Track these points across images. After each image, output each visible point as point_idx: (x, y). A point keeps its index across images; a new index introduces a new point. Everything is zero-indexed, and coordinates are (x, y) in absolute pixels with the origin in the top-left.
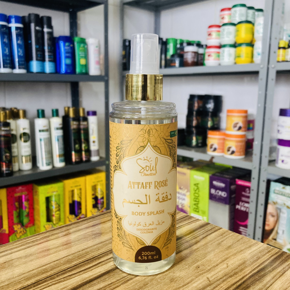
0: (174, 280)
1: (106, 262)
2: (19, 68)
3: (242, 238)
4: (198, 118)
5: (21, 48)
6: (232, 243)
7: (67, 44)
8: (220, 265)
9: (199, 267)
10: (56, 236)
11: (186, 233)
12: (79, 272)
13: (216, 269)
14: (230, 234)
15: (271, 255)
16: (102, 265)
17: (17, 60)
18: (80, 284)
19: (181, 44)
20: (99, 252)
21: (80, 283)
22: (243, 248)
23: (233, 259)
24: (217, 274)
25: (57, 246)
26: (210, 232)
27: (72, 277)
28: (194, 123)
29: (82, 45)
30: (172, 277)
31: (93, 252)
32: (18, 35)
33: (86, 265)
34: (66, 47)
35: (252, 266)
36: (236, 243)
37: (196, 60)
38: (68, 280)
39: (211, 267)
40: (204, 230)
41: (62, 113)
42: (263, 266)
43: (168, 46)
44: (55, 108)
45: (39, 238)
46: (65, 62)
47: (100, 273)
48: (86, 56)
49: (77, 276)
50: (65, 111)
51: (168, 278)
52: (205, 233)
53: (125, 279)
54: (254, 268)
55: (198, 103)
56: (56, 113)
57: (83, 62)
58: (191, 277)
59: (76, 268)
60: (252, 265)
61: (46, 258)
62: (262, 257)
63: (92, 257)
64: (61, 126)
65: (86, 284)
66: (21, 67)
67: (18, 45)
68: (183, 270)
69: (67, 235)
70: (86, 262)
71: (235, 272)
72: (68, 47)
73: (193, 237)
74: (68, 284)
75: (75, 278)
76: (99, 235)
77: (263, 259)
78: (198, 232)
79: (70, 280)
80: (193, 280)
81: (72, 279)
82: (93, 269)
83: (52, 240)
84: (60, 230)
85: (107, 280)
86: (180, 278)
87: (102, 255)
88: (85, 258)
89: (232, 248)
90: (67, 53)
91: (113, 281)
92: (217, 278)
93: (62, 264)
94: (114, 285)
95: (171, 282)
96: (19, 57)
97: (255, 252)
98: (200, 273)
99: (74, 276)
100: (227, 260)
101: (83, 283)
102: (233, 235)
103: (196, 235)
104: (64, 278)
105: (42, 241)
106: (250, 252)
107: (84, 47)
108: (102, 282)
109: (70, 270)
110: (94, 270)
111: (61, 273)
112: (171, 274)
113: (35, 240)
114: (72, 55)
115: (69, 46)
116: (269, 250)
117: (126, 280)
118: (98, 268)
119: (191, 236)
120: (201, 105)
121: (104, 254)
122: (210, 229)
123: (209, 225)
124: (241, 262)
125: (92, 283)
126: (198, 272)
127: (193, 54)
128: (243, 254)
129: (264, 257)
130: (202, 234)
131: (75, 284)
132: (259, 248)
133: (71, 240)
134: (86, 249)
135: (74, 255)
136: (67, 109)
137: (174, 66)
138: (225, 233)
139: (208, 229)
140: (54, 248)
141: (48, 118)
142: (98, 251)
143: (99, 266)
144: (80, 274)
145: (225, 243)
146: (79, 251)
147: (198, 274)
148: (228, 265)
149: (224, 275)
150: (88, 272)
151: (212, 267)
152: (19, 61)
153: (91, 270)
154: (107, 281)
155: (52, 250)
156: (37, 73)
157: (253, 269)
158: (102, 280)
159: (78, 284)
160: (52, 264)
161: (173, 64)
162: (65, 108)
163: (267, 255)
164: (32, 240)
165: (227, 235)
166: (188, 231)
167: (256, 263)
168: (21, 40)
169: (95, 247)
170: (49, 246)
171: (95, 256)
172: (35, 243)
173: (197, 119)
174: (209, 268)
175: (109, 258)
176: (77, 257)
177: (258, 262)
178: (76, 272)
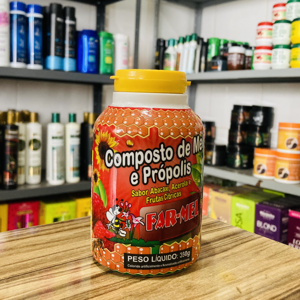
2: (35, 63)
5: (38, 42)
11: (214, 239)
14: (273, 243)
26: (246, 240)
27: (58, 275)
38: (52, 277)
40: (238, 238)
41: (80, 119)
44: (72, 112)
46: (87, 59)
47: (95, 274)
49: (65, 274)
50: (85, 117)
52: (239, 240)
56: (73, 118)
64: (78, 134)
73: (224, 243)
74: (50, 282)
75: (62, 276)
78: (229, 239)
79: (55, 278)
81: (57, 277)
93: (49, 261)
99: (61, 274)
102: (276, 245)
103: (227, 241)
104: (48, 275)
109: (57, 268)
110: (87, 270)
111: (45, 270)
119: (220, 243)
120: (247, 117)
122: (246, 237)
123: (245, 233)
130: (235, 242)
131: (60, 282)
136: (86, 115)
138: (265, 242)
139: (244, 237)
141: (64, 124)
156: (55, 70)
159: (64, 283)
162: (84, 114)
165: (268, 244)
166: (217, 237)
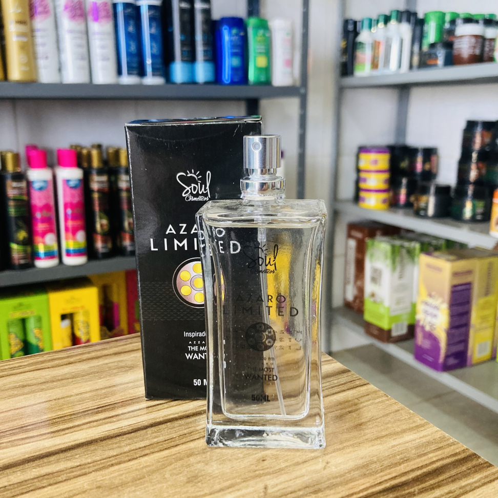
0: (196, 479)
1: (101, 422)
2: (153, 75)
3: (398, 410)
4: (481, 165)
5: (156, 42)
6: (368, 418)
7: (234, 31)
8: (311, 462)
9: (264, 460)
10: (56, 362)
12: (41, 435)
13: (296, 469)
15: (440, 457)
16: (90, 427)
17: (149, 61)
18: (24, 459)
19: (453, 22)
20: (102, 403)
21: (27, 456)
22: (384, 433)
23: (348, 453)
24: (292, 482)
25: (44, 380)
26: (339, 390)
27: (23, 442)
28: (473, 174)
29: (261, 32)
30: (196, 472)
31: (94, 400)
32: (151, 19)
33: (62, 423)
34: (234, 36)
35: (378, 475)
36: (378, 420)
37: (477, 52)
38: (12, 446)
39: (288, 464)
40: (327, 384)
42: (404, 479)
43: (426, 28)
45: (26, 363)
46: (230, 62)
47: (73, 443)
48: (268, 53)
49: (33, 442)
51: (187, 472)
52: (327, 389)
53: (108, 462)
54: (379, 482)
55: (482, 137)
57: (262, 62)
58: (234, 478)
59: (42, 426)
60: (382, 474)
61: (9, 400)
62: (414, 459)
63: (83, 410)
65: (34, 461)
66: (156, 73)
67: (152, 36)
68: (230, 460)
69: (75, 362)
70: (66, 418)
71: (333, 482)
72: (237, 38)
74: (5, 455)
75: (27, 445)
76: (127, 369)
77: (414, 464)
80: (234, 486)
81: (18, 447)
82: (67, 433)
83: (43, 370)
84: (70, 353)
85: (76, 458)
86: (209, 478)
87: (103, 408)
88: (70, 411)
89: (360, 430)
90: (233, 46)
91: (84, 461)
92: (284, 491)
94: (82, 469)
95: (188, 482)
96: (153, 56)
97: (407, 445)
98: (257, 472)
99: (27, 441)
100: (333, 454)
101: (32, 456)
102: (382, 402)
104: (10, 441)
105: (27, 369)
106: (394, 443)
107: (264, 35)
108: (64, 461)
109: (29, 429)
110: (68, 435)
111: (11, 432)
112: (199, 466)
113: (17, 365)
114: (243, 50)
115: (237, 35)
116: (440, 445)
117: (108, 464)
118: (80, 432)
120: (487, 140)
121: (108, 407)
124: (360, 462)
125: (45, 460)
126: (255, 471)
127: (473, 40)
128: (375, 447)
129: (418, 460)
132: (420, 438)
133: (73, 372)
134: (86, 393)
135: (57, 401)
137: (435, 65)
139: (338, 382)
140: (35, 385)
142: (102, 400)
143: (82, 430)
144: (40, 439)
145: (355, 415)
146: (71, 396)
147: (252, 474)
148: (328, 465)
149: (304, 485)
150: (56, 436)
151: (291, 463)
152: (153, 64)
153: (64, 435)
154: (74, 461)
155: (30, 388)
156: (183, 84)
157: (378, 484)
158: (67, 457)
160: (9, 413)
161: (432, 62)
163: (431, 455)
164: (12, 366)
167: (393, 469)
168: (157, 27)
169: (103, 391)
170: (31, 380)
171: (90, 408)
172: (14, 371)
173: (478, 168)
174: (283, 466)
175: (111, 416)
176: (60, 406)
177: (398, 468)
178: (35, 434)
